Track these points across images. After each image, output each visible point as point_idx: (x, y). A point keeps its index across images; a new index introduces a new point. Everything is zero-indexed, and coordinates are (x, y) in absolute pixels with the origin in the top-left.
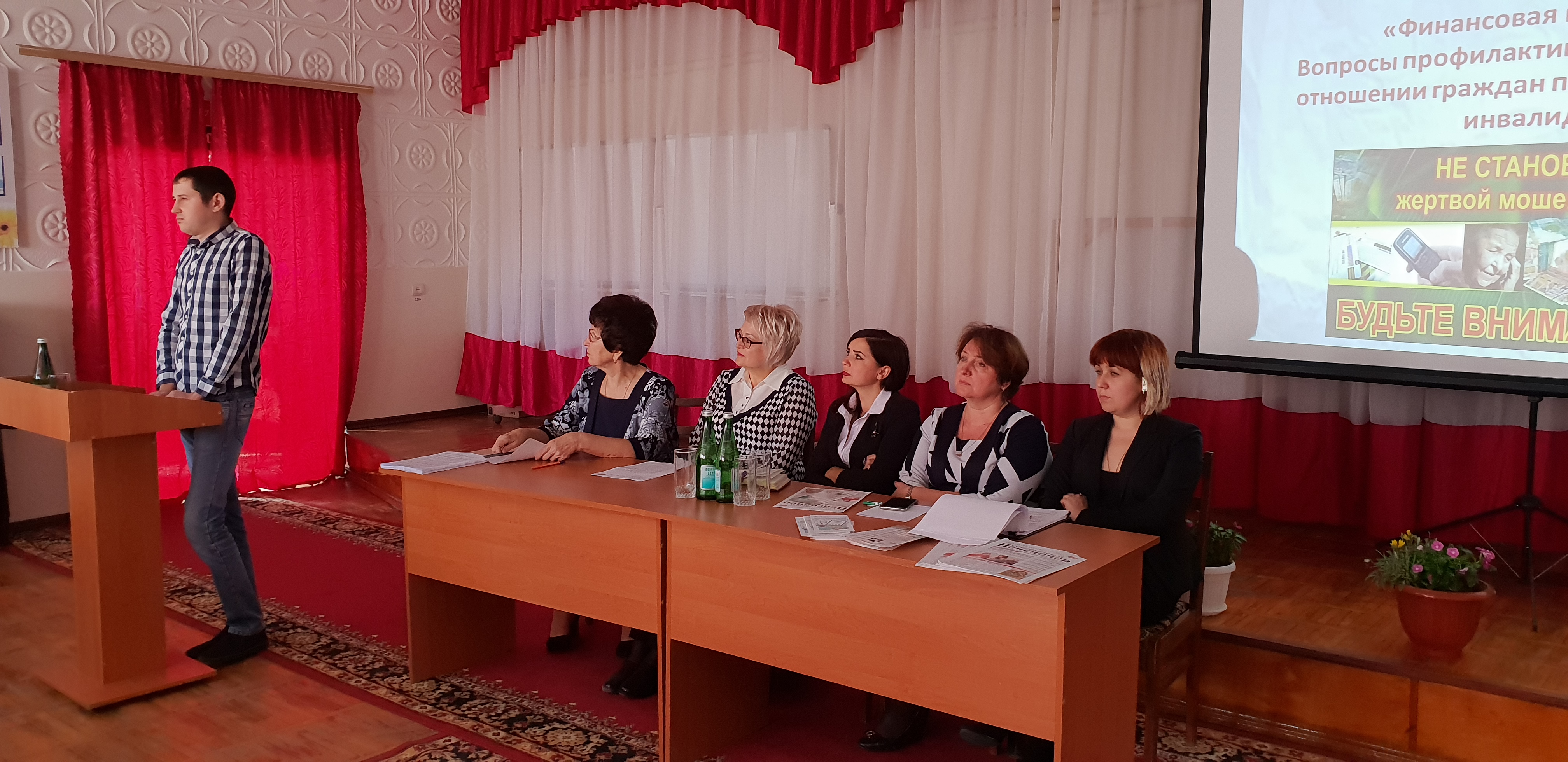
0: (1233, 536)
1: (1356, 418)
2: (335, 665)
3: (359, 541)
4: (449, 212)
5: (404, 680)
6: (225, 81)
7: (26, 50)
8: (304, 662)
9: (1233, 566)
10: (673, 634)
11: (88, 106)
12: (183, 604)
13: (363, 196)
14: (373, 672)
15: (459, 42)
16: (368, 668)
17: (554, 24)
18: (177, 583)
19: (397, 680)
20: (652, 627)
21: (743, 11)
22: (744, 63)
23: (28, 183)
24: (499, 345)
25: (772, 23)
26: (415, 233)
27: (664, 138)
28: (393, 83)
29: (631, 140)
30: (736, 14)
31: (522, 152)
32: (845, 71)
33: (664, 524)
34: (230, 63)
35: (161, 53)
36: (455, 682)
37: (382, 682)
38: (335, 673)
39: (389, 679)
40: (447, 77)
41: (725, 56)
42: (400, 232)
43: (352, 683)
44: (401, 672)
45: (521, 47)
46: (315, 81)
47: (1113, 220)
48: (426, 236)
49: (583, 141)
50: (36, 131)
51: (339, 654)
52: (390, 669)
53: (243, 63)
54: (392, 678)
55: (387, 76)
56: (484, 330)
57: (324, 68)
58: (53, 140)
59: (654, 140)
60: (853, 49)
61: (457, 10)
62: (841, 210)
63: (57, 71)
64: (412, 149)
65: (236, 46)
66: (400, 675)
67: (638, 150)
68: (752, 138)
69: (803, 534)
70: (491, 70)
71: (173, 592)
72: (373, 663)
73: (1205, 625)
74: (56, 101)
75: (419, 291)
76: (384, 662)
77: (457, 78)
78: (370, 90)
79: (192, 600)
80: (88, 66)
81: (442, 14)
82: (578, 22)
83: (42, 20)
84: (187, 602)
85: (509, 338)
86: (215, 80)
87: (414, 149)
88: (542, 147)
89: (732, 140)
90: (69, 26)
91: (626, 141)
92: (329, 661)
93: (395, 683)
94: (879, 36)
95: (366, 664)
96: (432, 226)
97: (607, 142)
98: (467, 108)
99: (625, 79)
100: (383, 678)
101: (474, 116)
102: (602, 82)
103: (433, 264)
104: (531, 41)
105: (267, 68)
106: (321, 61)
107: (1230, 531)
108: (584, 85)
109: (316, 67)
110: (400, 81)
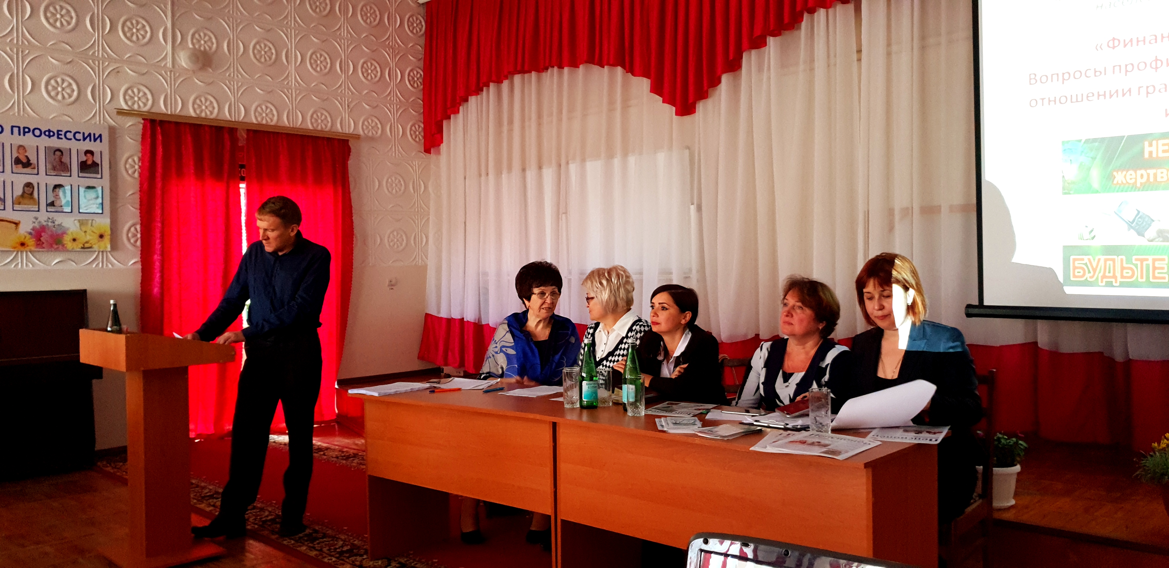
0: (1016, 443)
1: (1119, 357)
2: (314, 548)
3: (340, 463)
4: (414, 224)
5: (364, 559)
6: (256, 132)
7: (121, 112)
8: (291, 546)
9: (1018, 468)
10: (562, 516)
11: (160, 150)
12: (209, 505)
13: (352, 213)
14: (342, 553)
15: (422, 102)
16: (338, 550)
17: (488, 86)
18: (207, 491)
19: (359, 558)
20: (548, 511)
21: (623, 67)
22: (626, 106)
23: (119, 205)
24: (450, 321)
25: (645, 74)
26: (390, 241)
27: (568, 163)
28: (374, 132)
29: (544, 167)
30: (619, 69)
31: (466, 180)
32: (700, 106)
33: (554, 425)
34: (259, 119)
35: (211, 113)
36: (402, 561)
37: (347, 560)
38: (313, 553)
39: (353, 558)
40: (413, 128)
41: (611, 102)
42: (379, 241)
43: (326, 560)
44: (362, 553)
45: (465, 105)
46: (318, 131)
47: (911, 208)
48: (398, 242)
49: (510, 169)
50: (126, 167)
51: (318, 540)
52: (354, 551)
53: (268, 119)
54: (355, 557)
55: (370, 127)
56: (439, 312)
57: (325, 122)
58: (136, 175)
59: (560, 165)
60: (705, 88)
61: (421, 80)
62: (699, 208)
63: (141, 126)
64: (388, 180)
65: (264, 107)
66: (361, 555)
67: (549, 174)
68: (632, 160)
69: (660, 428)
70: (445, 123)
71: (203, 498)
72: (342, 546)
73: (996, 515)
74: (139, 147)
75: (392, 283)
76: (350, 547)
77: (421, 129)
78: (357, 137)
79: (216, 503)
80: (162, 122)
81: (410, 84)
82: (506, 84)
83: (133, 92)
84: (212, 504)
85: (456, 315)
86: (248, 130)
87: (390, 180)
88: (480, 175)
89: (617, 162)
90: (151, 95)
91: (540, 168)
92: (310, 545)
93: (358, 561)
94: (725, 79)
95: (337, 547)
96: (402, 236)
97: (527, 170)
98: (427, 151)
99: (539, 124)
100: (348, 558)
101: (433, 156)
102: (523, 128)
103: (402, 263)
104: (472, 100)
105: (285, 122)
106: (323, 117)
107: (1014, 439)
108: (510, 130)
109: (319, 121)
110: (380, 132)
